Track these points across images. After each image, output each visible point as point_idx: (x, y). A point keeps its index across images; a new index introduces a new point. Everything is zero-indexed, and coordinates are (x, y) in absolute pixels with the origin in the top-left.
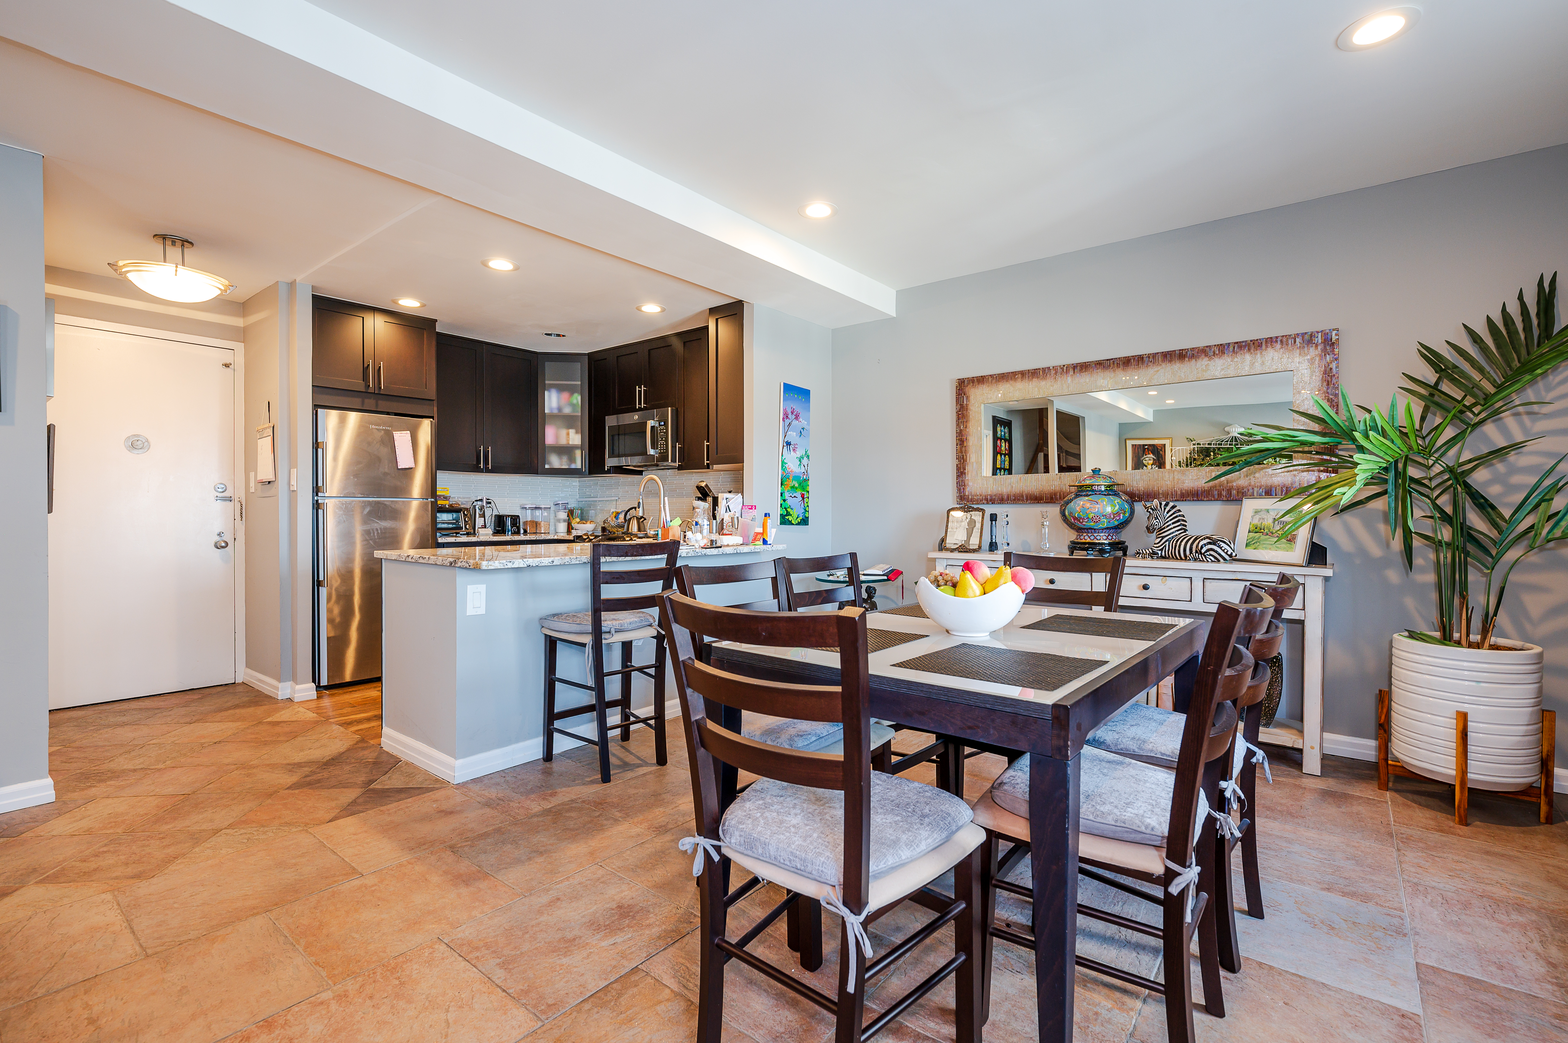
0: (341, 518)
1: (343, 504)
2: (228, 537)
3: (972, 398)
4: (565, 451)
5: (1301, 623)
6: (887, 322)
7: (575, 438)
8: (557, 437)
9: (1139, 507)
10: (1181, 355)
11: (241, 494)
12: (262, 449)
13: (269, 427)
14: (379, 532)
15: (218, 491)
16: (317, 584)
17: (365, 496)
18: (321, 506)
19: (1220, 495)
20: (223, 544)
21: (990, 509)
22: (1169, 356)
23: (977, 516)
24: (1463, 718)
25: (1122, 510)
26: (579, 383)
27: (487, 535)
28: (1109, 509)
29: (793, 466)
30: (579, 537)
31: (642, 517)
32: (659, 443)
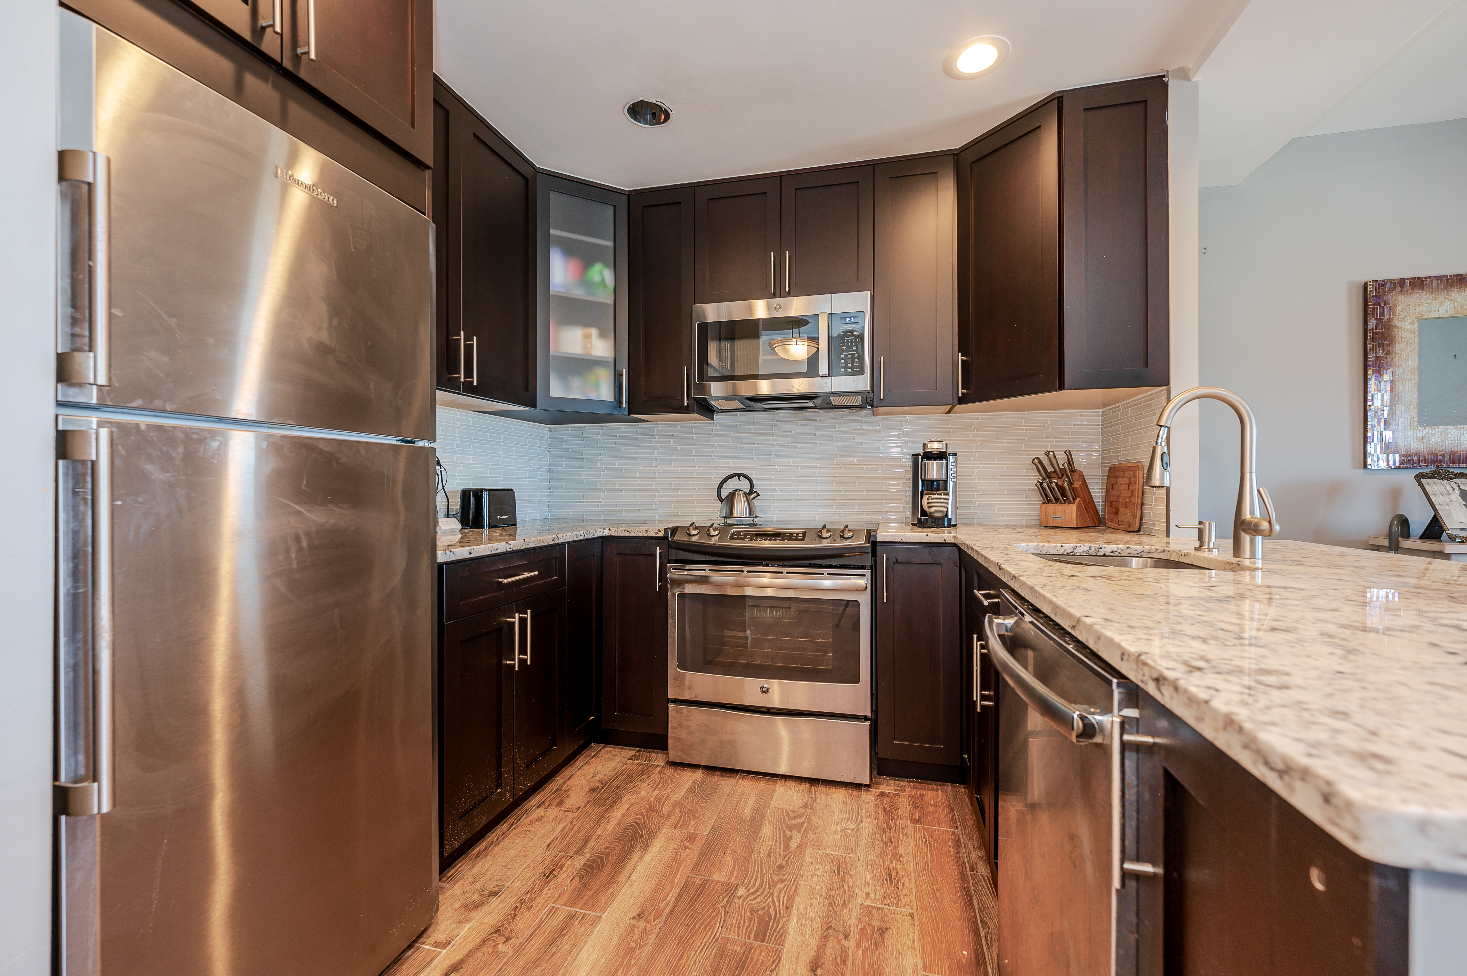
3: (1399, 309)
7: (601, 346)
26: (610, 243)
30: (674, 530)
31: (751, 492)
32: (842, 356)
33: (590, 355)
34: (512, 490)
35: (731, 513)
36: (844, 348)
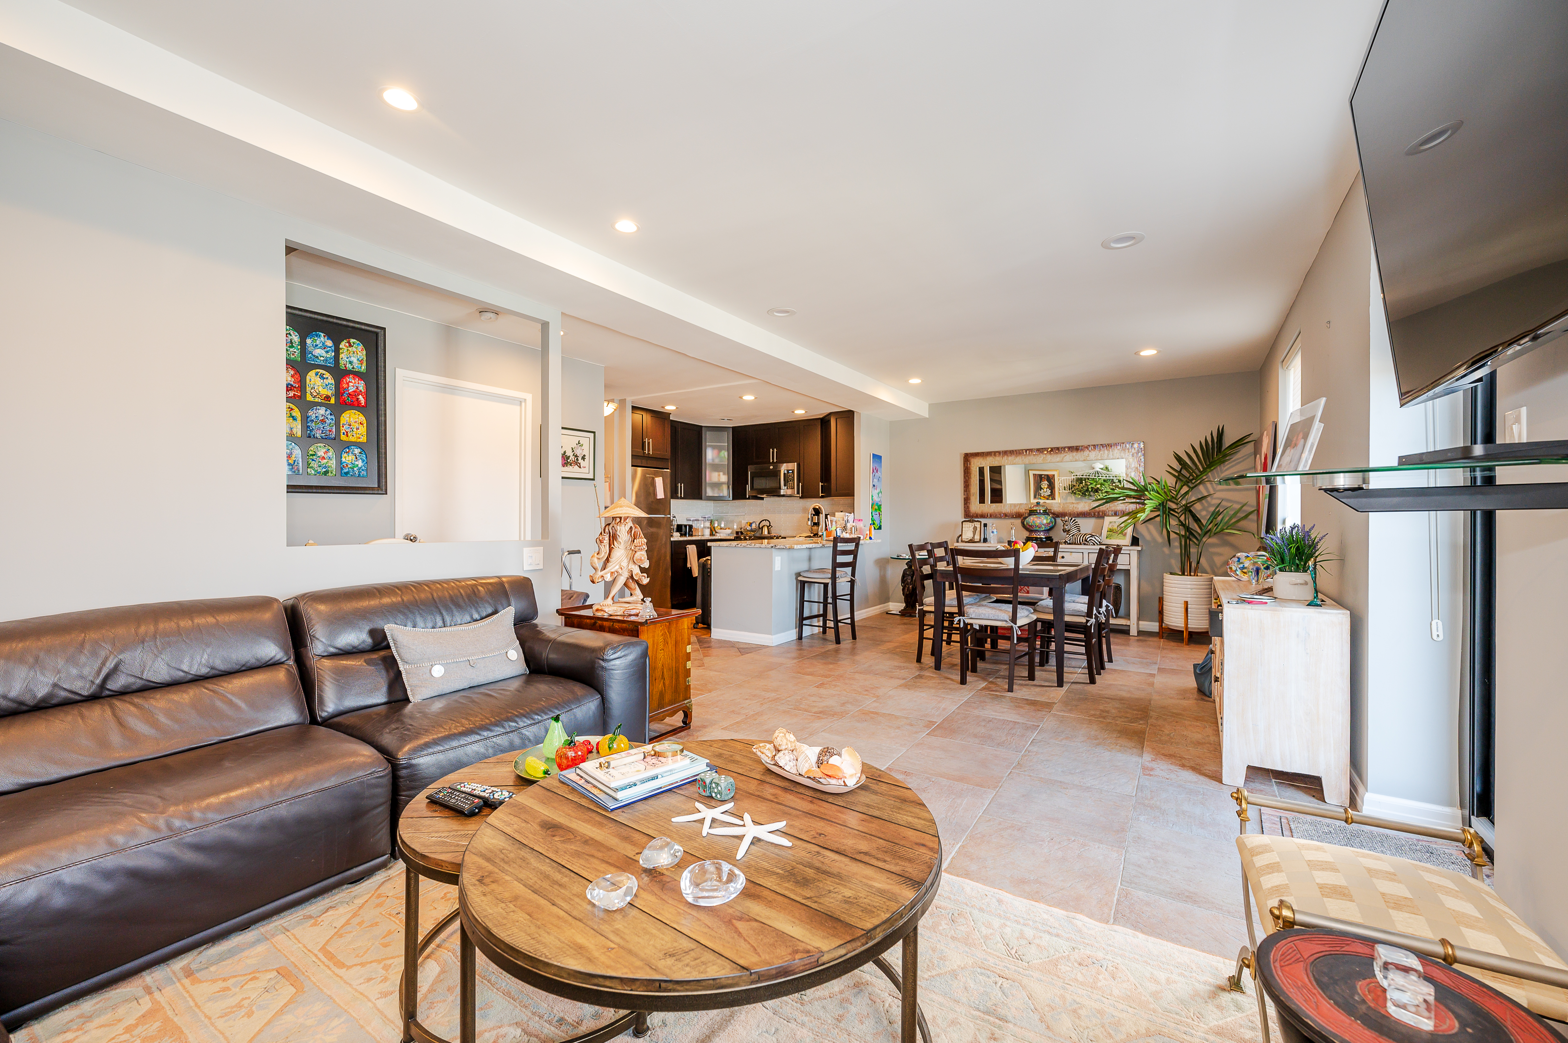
3: (972, 463)
4: (717, 485)
5: (1129, 570)
6: (923, 420)
7: (724, 478)
8: (711, 478)
9: (1059, 520)
10: (1076, 449)
19: (1094, 514)
21: (984, 521)
22: (1072, 449)
23: (978, 525)
24: (1186, 603)
25: (1051, 522)
26: (727, 445)
28: (1045, 522)
29: (876, 499)
31: (769, 523)
32: (788, 482)
33: (720, 481)
36: (789, 480)
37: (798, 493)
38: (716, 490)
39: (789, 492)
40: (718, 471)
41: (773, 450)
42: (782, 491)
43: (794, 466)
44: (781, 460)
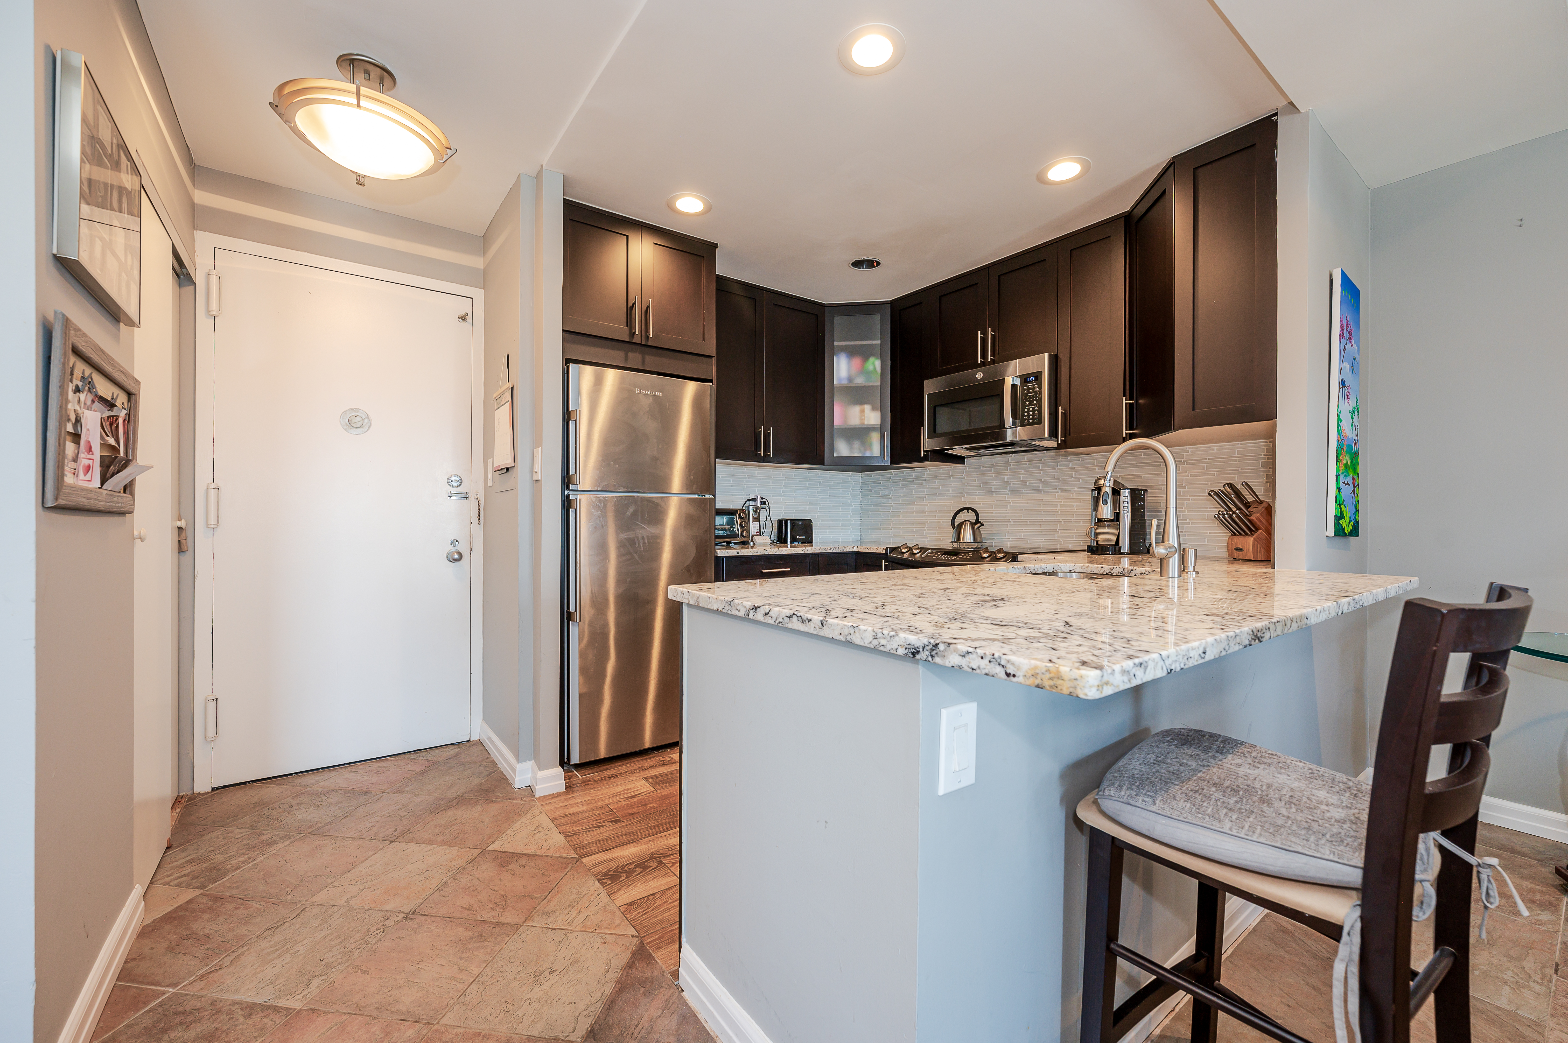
0: (598, 522)
1: (600, 501)
2: (463, 548)
4: (859, 433)
7: (873, 418)
8: (845, 417)
11: (478, 489)
12: (499, 423)
13: (506, 390)
14: (646, 541)
15: (451, 486)
16: (567, 617)
17: (629, 490)
18: (573, 504)
20: (456, 556)
26: (878, 342)
27: (764, 545)
30: (893, 549)
31: (977, 521)
32: (1026, 410)
33: (864, 424)
34: (810, 520)
35: (958, 540)
36: (1027, 403)
37: (1053, 434)
38: (857, 444)
39: (1023, 433)
40: (861, 403)
41: (985, 333)
42: (1009, 433)
43: (1041, 362)
44: (1003, 354)
